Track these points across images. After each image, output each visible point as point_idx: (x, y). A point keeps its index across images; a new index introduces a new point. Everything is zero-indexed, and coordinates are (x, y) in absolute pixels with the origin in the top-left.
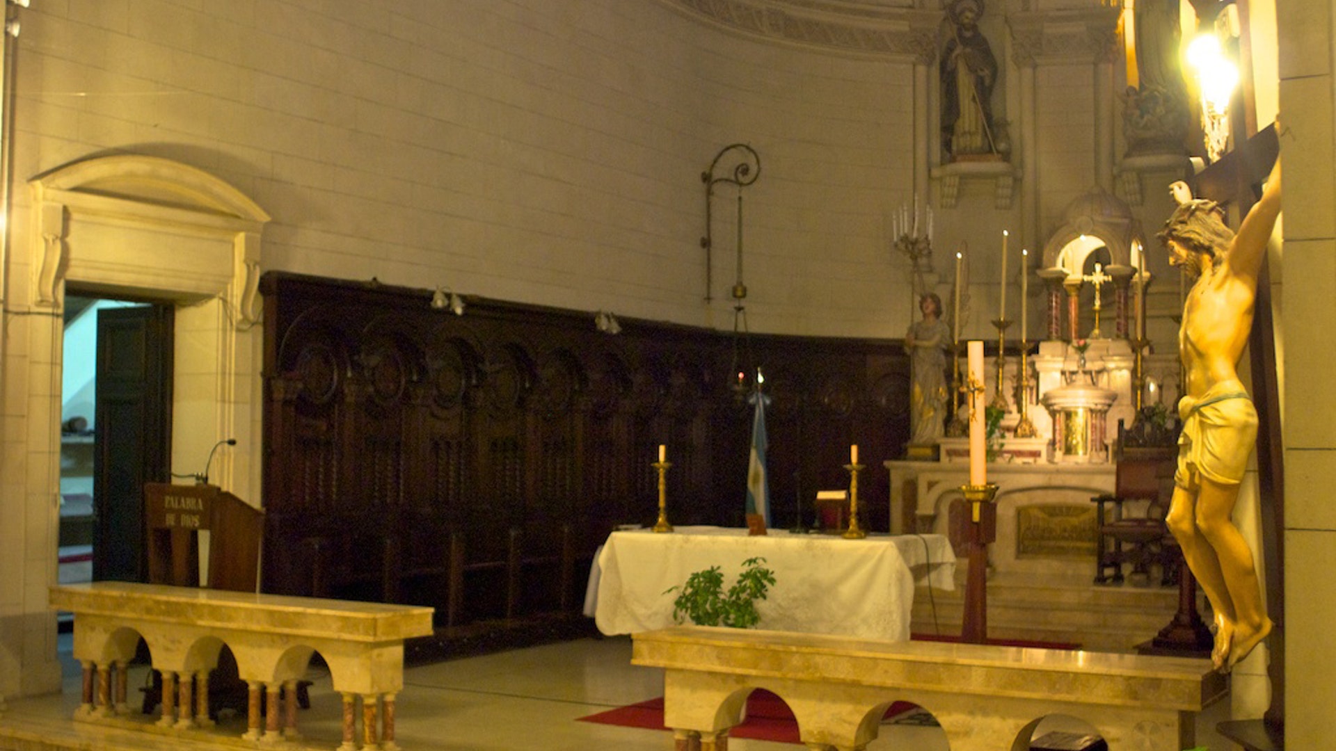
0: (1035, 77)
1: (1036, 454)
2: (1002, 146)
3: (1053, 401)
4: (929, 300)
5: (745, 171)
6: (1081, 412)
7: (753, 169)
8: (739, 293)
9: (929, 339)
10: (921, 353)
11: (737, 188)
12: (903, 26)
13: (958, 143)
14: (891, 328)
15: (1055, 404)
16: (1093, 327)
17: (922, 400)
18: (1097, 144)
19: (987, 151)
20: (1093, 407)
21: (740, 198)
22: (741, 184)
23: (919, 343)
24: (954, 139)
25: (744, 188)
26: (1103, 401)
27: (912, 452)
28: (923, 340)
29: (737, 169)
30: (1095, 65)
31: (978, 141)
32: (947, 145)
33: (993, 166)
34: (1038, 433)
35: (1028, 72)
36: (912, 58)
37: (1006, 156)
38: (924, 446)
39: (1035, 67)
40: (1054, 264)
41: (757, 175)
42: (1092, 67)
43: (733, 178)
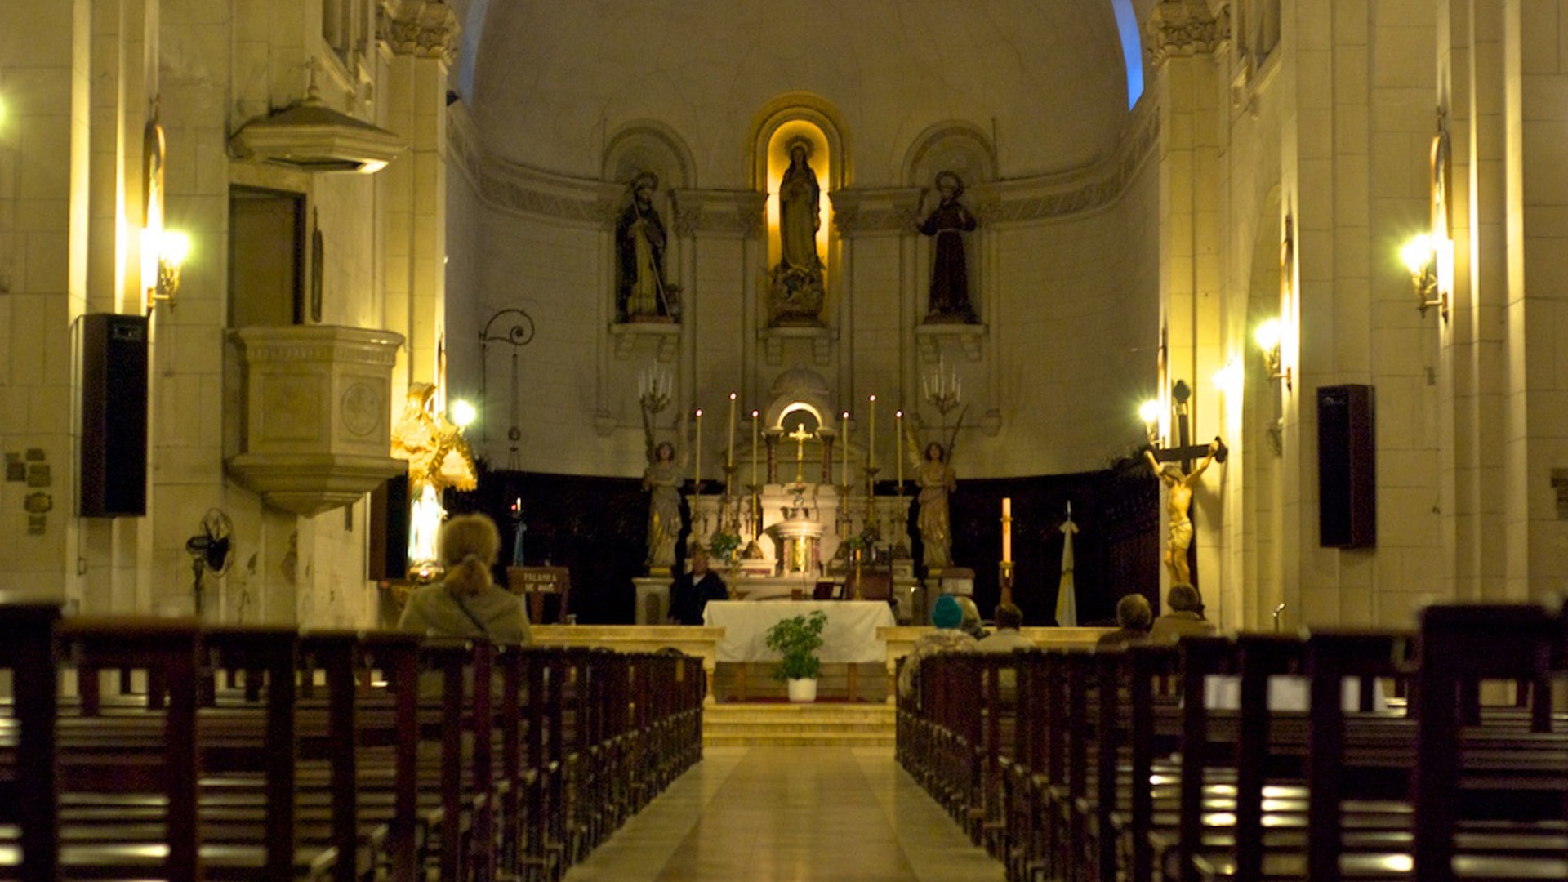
0: (694, 249)
1: (766, 572)
2: (675, 310)
3: (783, 531)
4: (666, 447)
5: (520, 333)
6: (802, 539)
7: (527, 332)
8: (515, 436)
9: (669, 479)
10: (661, 490)
11: (513, 346)
12: (593, 197)
13: (632, 304)
14: (635, 468)
15: (785, 533)
16: (797, 474)
17: (660, 530)
18: (744, 309)
19: (661, 311)
20: (814, 535)
21: (515, 356)
22: (516, 344)
23: (659, 482)
24: (630, 300)
25: (518, 347)
26: (814, 531)
27: (653, 571)
28: (662, 479)
29: (512, 330)
30: (744, 240)
31: (652, 303)
32: (622, 305)
33: (667, 327)
34: (765, 556)
35: (687, 242)
36: (598, 225)
37: (678, 320)
38: (662, 566)
39: (694, 238)
40: (775, 424)
41: (532, 336)
42: (741, 243)
43: (507, 336)
